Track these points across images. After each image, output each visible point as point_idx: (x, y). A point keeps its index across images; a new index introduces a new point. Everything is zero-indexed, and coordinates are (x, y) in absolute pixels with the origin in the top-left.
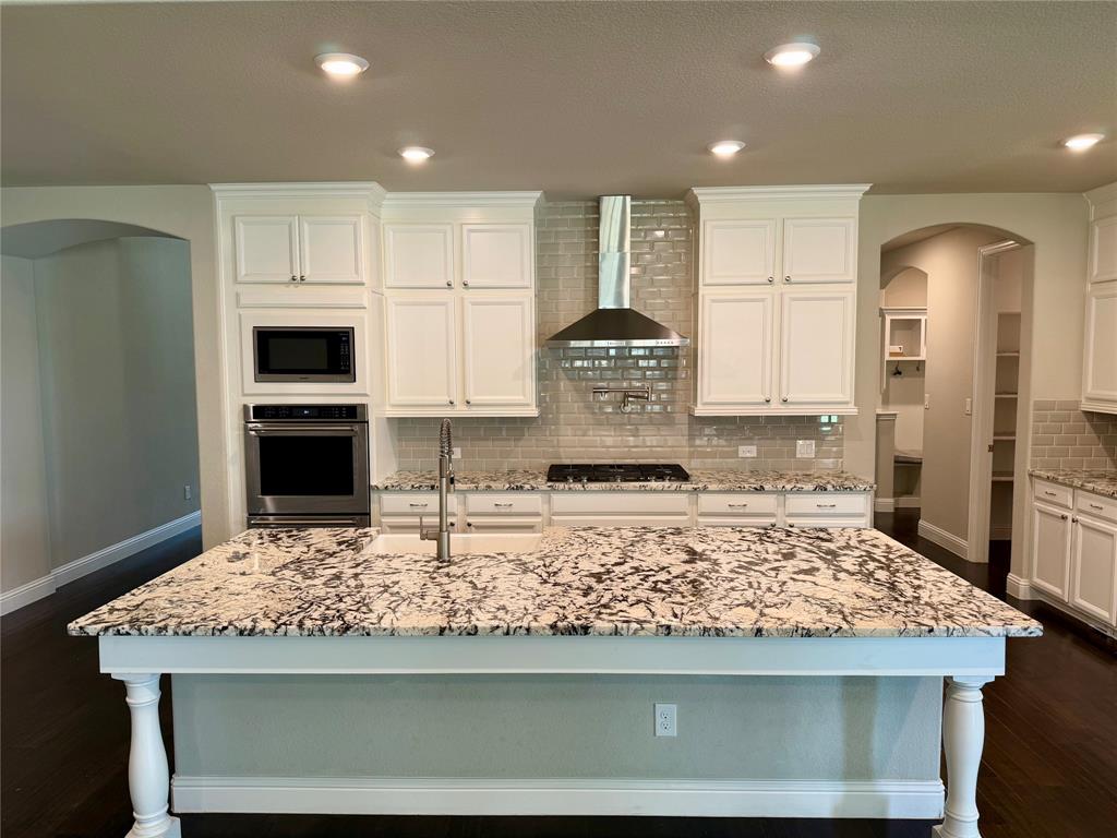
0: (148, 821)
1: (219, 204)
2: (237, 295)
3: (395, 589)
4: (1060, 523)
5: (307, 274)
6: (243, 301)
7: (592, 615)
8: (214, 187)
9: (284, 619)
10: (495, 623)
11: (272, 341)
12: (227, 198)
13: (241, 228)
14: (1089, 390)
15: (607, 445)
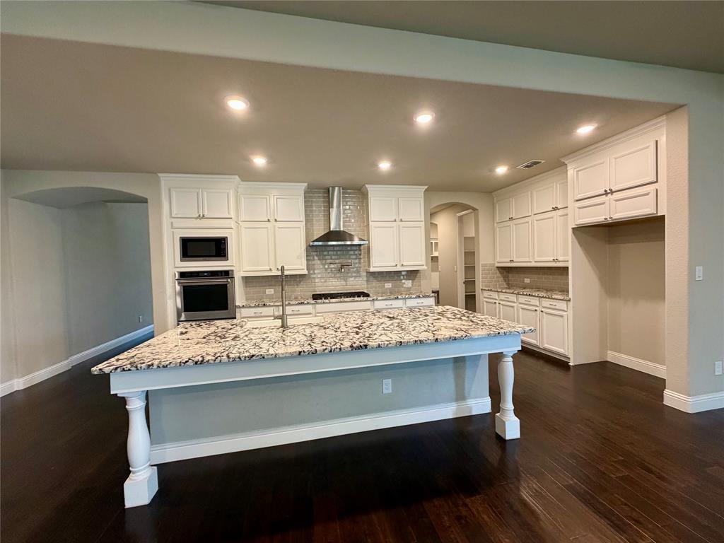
0: (139, 471)
1: (163, 183)
2: (172, 223)
3: (268, 339)
4: (494, 305)
5: (206, 214)
6: (175, 225)
7: (366, 341)
8: (160, 175)
9: (218, 355)
10: (325, 347)
11: (189, 244)
12: (166, 180)
13: (174, 194)
14: (498, 260)
15: (335, 285)
